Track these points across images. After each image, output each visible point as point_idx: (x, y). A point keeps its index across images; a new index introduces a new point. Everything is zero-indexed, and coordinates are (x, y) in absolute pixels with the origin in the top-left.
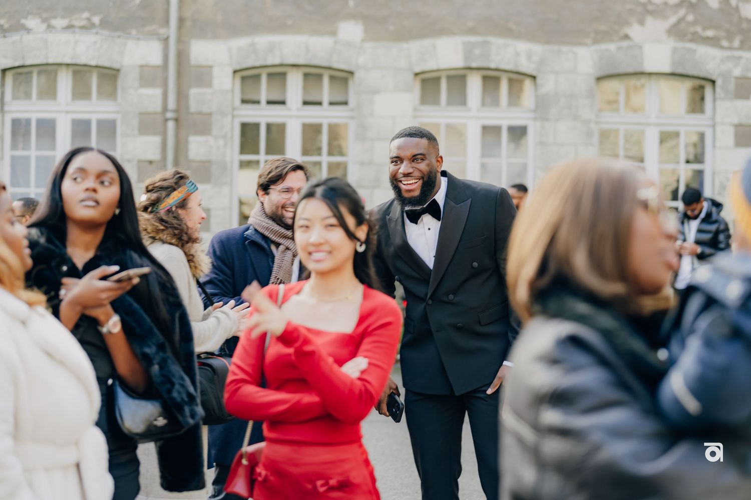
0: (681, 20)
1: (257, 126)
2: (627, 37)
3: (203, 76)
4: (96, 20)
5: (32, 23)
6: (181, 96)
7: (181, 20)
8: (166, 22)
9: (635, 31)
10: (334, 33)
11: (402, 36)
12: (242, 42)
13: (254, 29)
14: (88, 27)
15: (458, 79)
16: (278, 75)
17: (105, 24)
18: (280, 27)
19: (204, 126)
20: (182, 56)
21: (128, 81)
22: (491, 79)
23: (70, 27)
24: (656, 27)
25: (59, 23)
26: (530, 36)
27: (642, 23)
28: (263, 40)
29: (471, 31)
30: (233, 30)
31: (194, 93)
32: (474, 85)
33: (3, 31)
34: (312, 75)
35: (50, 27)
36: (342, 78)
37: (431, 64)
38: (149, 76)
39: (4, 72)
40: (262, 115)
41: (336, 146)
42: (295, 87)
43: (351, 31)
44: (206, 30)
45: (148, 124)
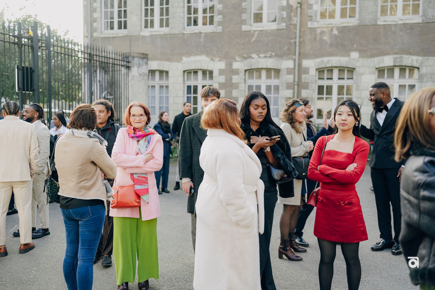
1: (323, 86)
3: (306, 71)
4: (273, 54)
5: (254, 56)
6: (300, 77)
7: (300, 54)
8: (295, 54)
10: (349, 56)
11: (372, 56)
12: (319, 60)
13: (323, 56)
14: (271, 56)
15: (391, 70)
16: (330, 70)
17: (276, 55)
18: (332, 55)
19: (306, 87)
20: (300, 65)
21: (283, 73)
22: (403, 69)
23: (265, 57)
25: (262, 55)
26: (417, 54)
28: (325, 59)
29: (396, 53)
30: (316, 56)
31: (303, 76)
32: (397, 71)
33: (245, 58)
34: (341, 70)
35: (259, 57)
36: (351, 70)
37: (382, 65)
38: (289, 71)
39: (246, 71)
40: (325, 83)
41: (349, 92)
42: (336, 74)
43: (355, 55)
44: (308, 56)
45: (289, 86)
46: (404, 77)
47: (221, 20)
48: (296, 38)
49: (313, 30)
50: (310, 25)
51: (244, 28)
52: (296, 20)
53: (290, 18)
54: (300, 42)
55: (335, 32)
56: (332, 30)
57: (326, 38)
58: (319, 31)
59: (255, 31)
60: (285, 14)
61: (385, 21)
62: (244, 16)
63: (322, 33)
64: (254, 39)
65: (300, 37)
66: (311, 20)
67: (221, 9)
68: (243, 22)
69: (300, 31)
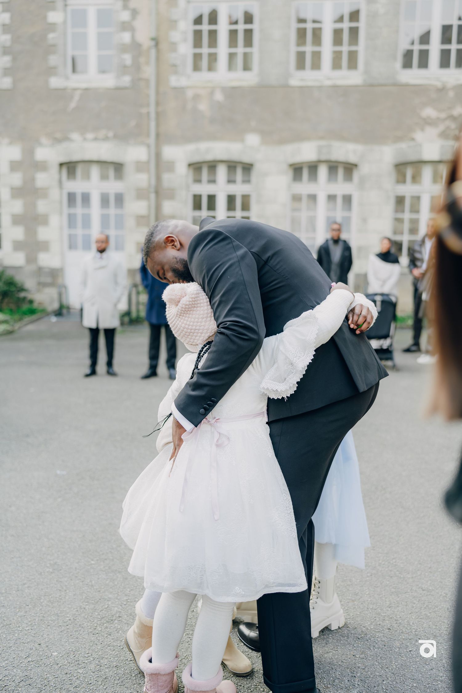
0: (448, 128)
1: (200, 196)
2: (413, 139)
3: (171, 167)
4: (111, 134)
5: (75, 136)
6: (158, 178)
7: (158, 135)
8: (148, 135)
9: (419, 136)
10: (242, 140)
11: (282, 142)
12: (191, 147)
13: (197, 139)
14: (106, 139)
15: (313, 168)
16: (212, 166)
17: (116, 137)
18: (213, 137)
19: (171, 195)
20: (158, 155)
21: (129, 170)
22: (333, 167)
23: (96, 139)
24: (432, 132)
25: (90, 136)
26: (356, 140)
27: (422, 130)
28: (203, 146)
29: (322, 138)
30: (186, 139)
31: (166, 177)
32: (323, 171)
33: (59, 141)
34: (232, 166)
35: (85, 139)
36: (248, 168)
37: (298, 159)
38: (140, 167)
39: (61, 165)
40: (204, 189)
41: (246, 207)
42: (222, 172)
43: (253, 139)
44: (172, 140)
45: (141, 194)
46: (336, 180)
47: (8, 65)
48: (148, 105)
49: (180, 91)
50: (174, 81)
51: (55, 82)
52: (149, 71)
53: (137, 67)
54: (158, 114)
55: (219, 96)
56: (212, 93)
57: (203, 106)
58: (190, 94)
59: (75, 89)
60: (128, 59)
61: (302, 80)
62: (53, 60)
63: (197, 97)
64: (73, 105)
65: (158, 104)
66: (176, 73)
67: (8, 44)
68: (52, 71)
69: (157, 93)
